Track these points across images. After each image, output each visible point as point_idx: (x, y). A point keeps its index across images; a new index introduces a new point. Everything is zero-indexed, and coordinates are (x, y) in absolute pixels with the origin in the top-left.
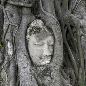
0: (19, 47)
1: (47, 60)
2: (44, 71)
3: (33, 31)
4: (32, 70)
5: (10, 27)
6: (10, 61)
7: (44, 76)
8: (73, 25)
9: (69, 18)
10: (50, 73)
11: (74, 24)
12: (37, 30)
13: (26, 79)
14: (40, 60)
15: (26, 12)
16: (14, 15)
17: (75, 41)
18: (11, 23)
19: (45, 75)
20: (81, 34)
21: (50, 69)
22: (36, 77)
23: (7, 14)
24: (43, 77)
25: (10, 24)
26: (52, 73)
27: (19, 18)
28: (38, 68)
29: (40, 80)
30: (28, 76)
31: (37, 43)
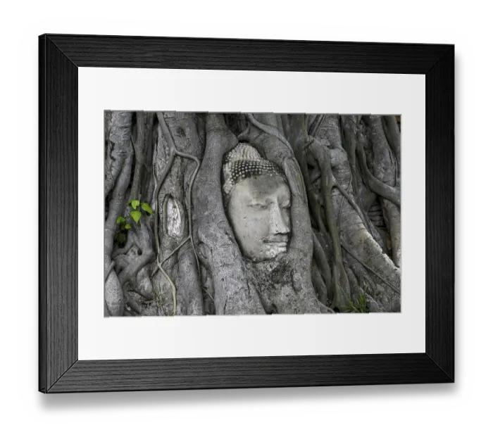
0: (206, 213)
1: (281, 244)
2: (275, 271)
3: (243, 172)
4: (246, 269)
5: (178, 161)
6: (178, 250)
7: (276, 286)
8: (314, 164)
9: (307, 144)
10: (292, 276)
11: (317, 160)
12: (252, 168)
13: (236, 293)
14: (264, 245)
15: (218, 126)
16: (188, 131)
17: (319, 202)
18: (181, 151)
19: (278, 283)
20: (333, 184)
21: (290, 267)
22: (257, 287)
23: (171, 126)
24: (274, 287)
25: (179, 153)
26: (297, 276)
27: (198, 140)
28: (261, 266)
29: (265, 296)
30: (240, 286)
31: (254, 202)
